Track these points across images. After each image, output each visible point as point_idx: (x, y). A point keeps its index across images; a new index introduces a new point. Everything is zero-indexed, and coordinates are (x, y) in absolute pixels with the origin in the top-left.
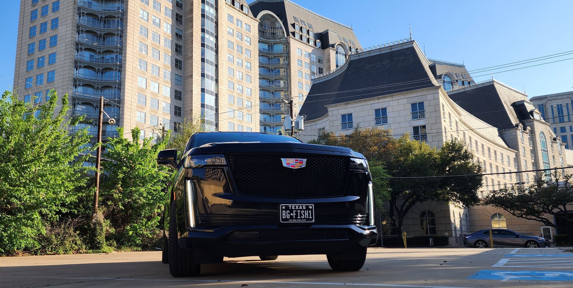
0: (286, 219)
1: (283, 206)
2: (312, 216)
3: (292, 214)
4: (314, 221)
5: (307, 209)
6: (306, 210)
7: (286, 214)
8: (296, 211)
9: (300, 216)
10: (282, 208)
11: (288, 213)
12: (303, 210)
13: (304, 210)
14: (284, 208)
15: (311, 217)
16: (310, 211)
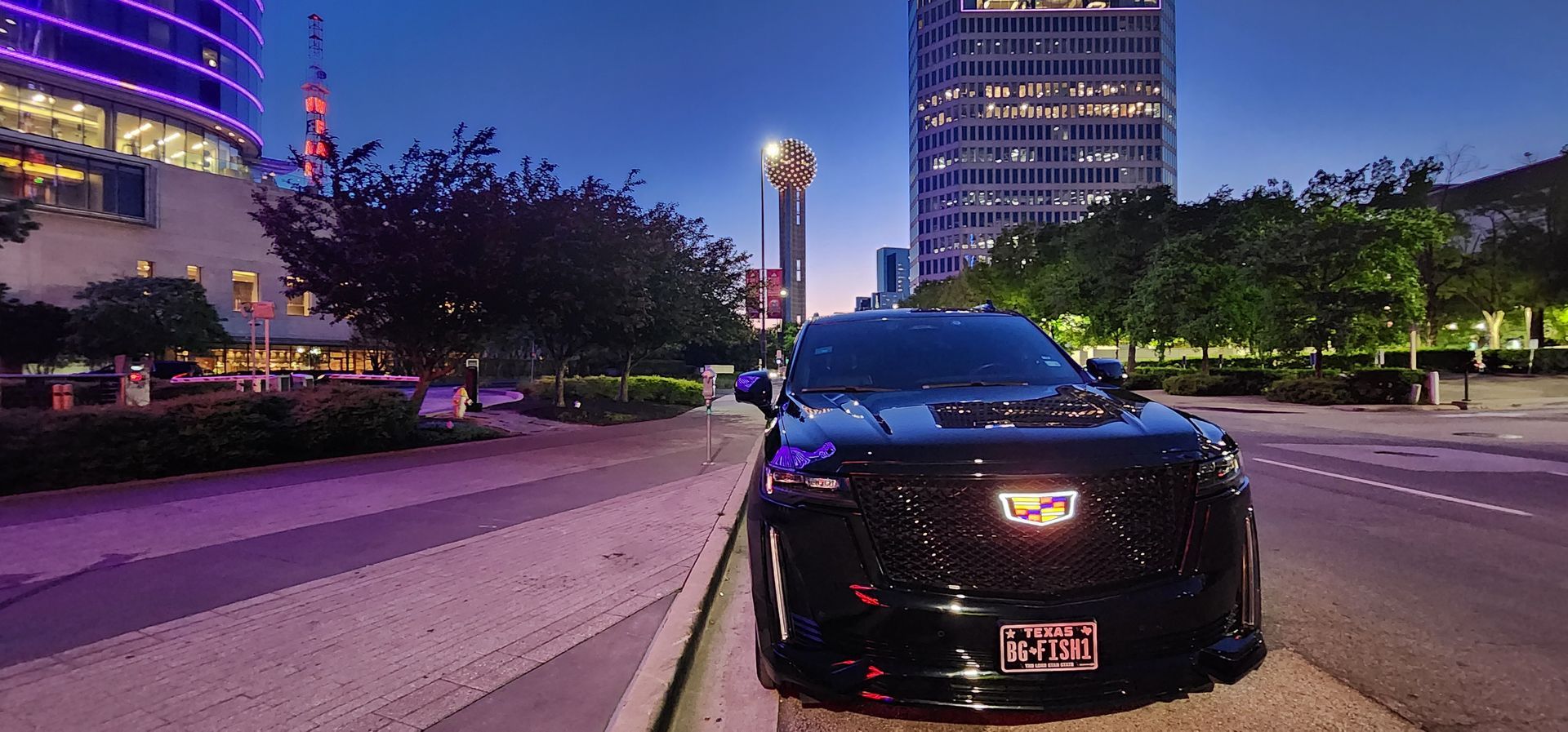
0: (1018, 664)
1: (1008, 630)
2: (1091, 653)
3: (1033, 651)
4: (1096, 667)
5: (1078, 634)
6: (1074, 637)
7: (1017, 651)
8: (1045, 642)
9: (1058, 655)
10: (1005, 636)
11: (1024, 649)
12: (1064, 637)
13: (1069, 639)
14: (1011, 634)
15: (1087, 657)
16: (1085, 641)
